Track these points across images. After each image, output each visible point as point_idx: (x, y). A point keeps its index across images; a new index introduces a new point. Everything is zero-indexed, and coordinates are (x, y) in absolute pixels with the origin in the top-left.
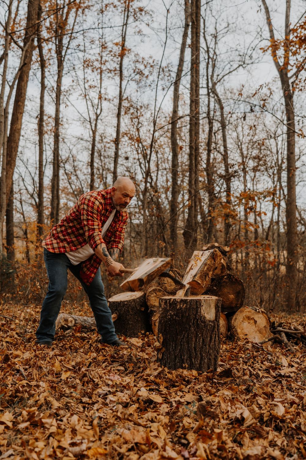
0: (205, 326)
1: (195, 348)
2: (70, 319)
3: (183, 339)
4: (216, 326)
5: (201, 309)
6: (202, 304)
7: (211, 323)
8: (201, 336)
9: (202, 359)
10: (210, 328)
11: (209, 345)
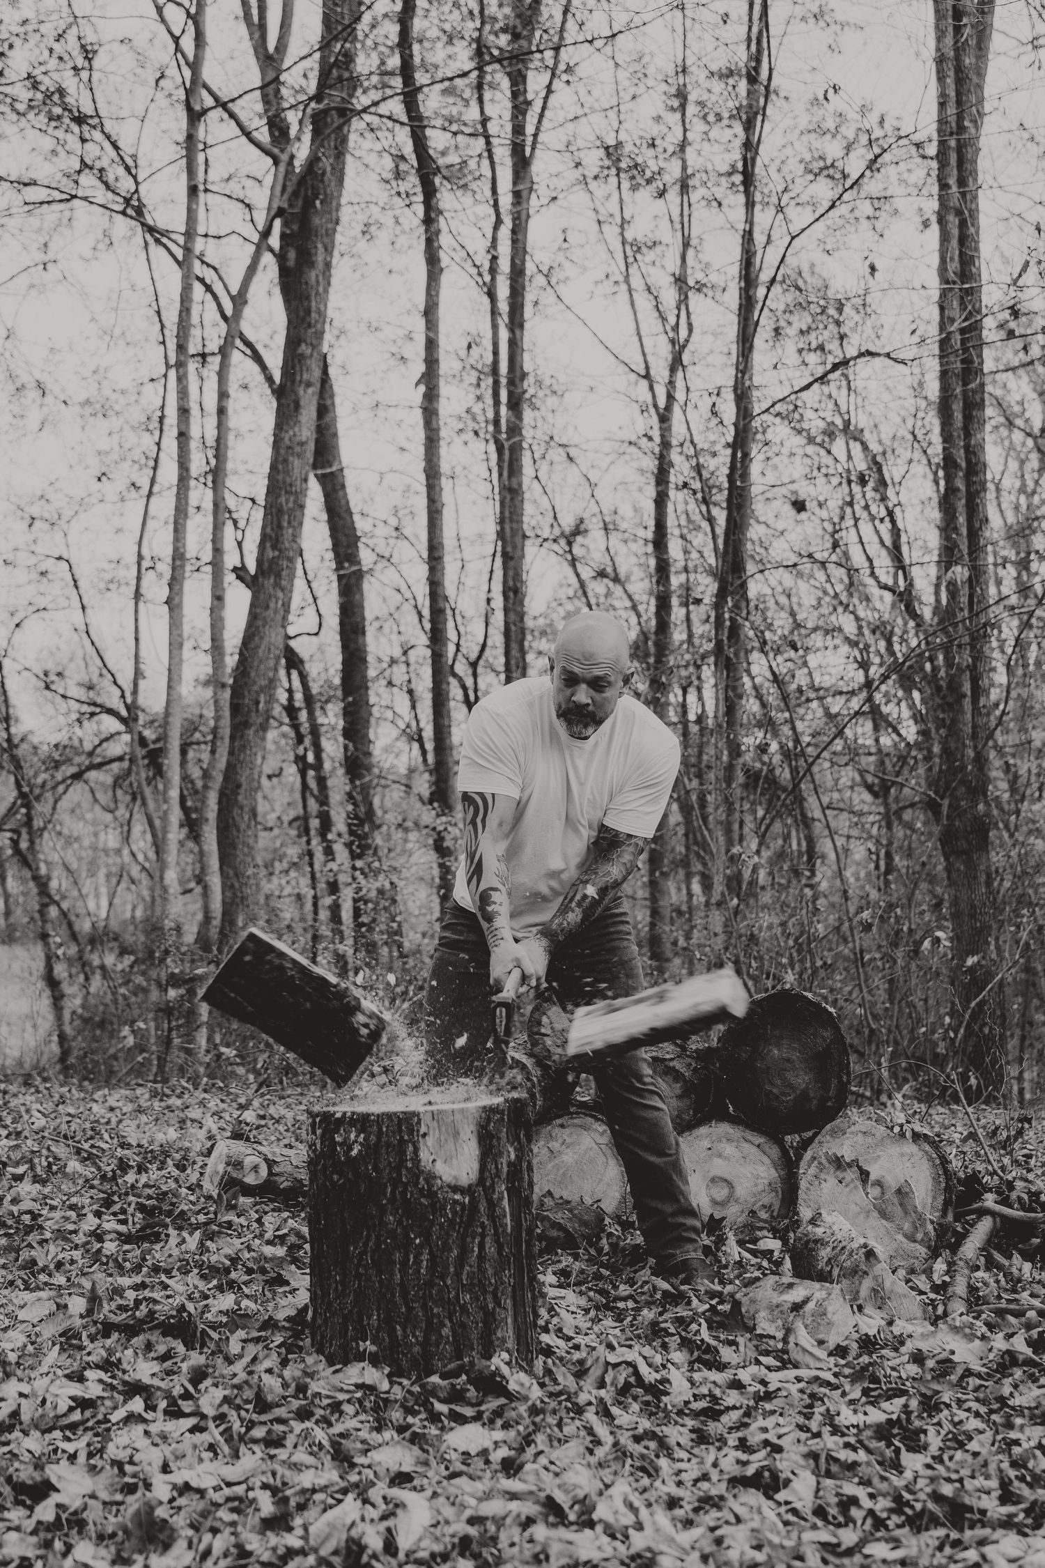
0: (437, 1207)
1: (403, 1287)
2: (249, 1161)
3: (364, 1253)
4: (483, 1207)
5: (416, 1150)
6: (423, 1129)
7: (457, 1197)
8: (421, 1246)
9: (432, 1327)
10: (454, 1213)
11: (458, 1274)
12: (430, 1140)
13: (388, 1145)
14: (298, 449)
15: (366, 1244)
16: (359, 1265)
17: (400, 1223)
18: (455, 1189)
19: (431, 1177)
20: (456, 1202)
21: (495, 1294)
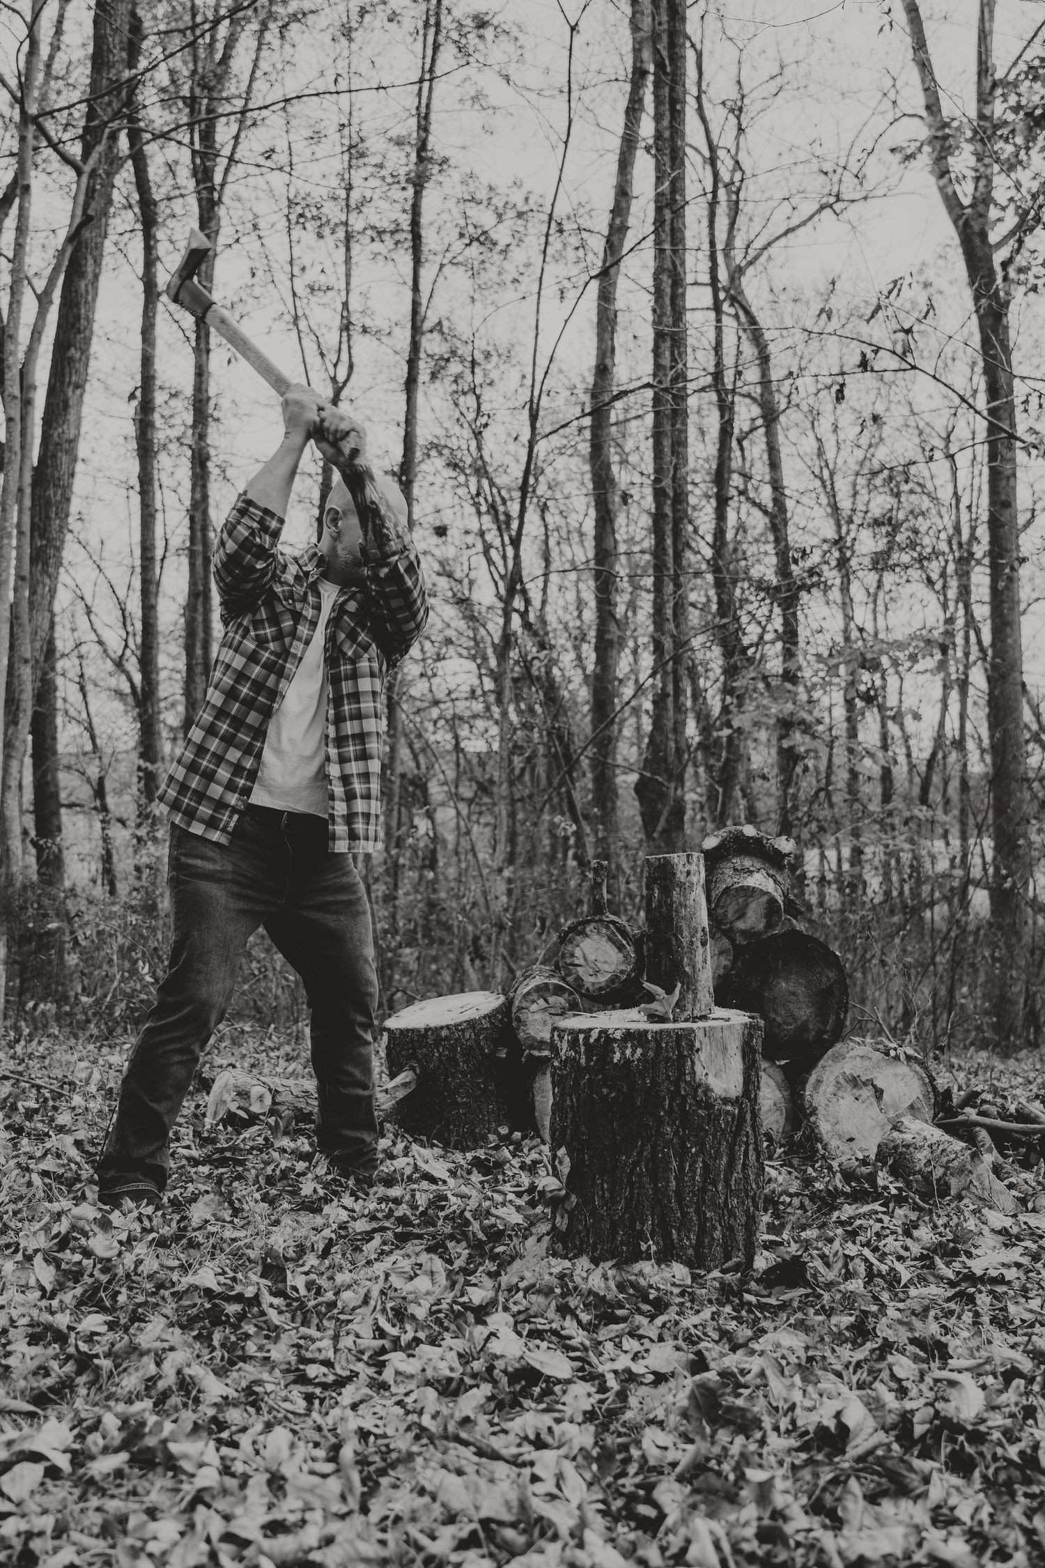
0: (713, 1118)
1: (679, 1193)
2: (256, 1091)
3: (636, 1163)
4: (748, 1116)
5: (693, 1063)
6: (697, 1045)
7: (729, 1108)
8: (697, 1154)
9: (703, 1231)
10: (727, 1123)
11: (727, 1181)
12: (703, 1056)
13: (668, 1059)
14: (66, 446)
15: (640, 1154)
16: (632, 1173)
17: (676, 1133)
18: (726, 1101)
19: (708, 1089)
20: (728, 1113)
21: (753, 1199)
